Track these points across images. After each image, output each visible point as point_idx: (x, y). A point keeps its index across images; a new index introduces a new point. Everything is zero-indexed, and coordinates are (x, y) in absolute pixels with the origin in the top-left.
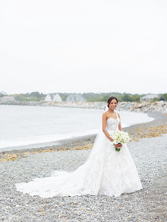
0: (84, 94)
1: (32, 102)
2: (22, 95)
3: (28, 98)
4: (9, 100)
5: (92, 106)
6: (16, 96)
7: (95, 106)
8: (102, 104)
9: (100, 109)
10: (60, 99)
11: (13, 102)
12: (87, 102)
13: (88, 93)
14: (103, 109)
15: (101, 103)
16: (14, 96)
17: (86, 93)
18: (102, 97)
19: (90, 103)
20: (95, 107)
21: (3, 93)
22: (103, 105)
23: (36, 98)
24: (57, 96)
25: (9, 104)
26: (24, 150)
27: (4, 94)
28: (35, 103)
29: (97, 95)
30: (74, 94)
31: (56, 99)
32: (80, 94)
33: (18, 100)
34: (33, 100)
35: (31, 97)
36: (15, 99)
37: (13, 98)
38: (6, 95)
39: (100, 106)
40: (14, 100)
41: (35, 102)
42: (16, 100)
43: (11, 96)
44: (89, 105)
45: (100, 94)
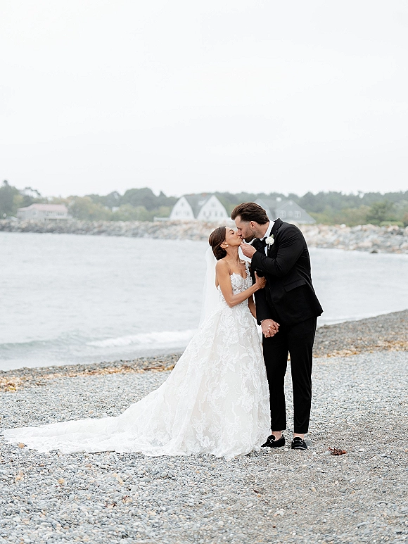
0: (309, 196)
1: (128, 223)
2: (95, 198)
3: (115, 209)
4: (51, 216)
5: (331, 237)
6: (71, 203)
7: (341, 239)
8: (365, 231)
9: (359, 249)
10: (222, 215)
11: (61, 225)
12: (313, 225)
13: (321, 194)
14: (366, 249)
15: (361, 230)
16: (67, 205)
17: (315, 193)
18: (367, 210)
19: (325, 228)
20: (339, 243)
21: (29, 193)
22: (367, 237)
23: (141, 209)
24: (213, 205)
25: (52, 231)
26: (50, 368)
27: (35, 195)
28: (138, 228)
29: (353, 200)
30: (274, 196)
31: (207, 214)
32: (292, 197)
33: (80, 218)
34: (132, 217)
35: (124, 207)
36: (69, 213)
37: (63, 208)
38: (39, 201)
39: (357, 238)
40: (64, 217)
41: (137, 223)
42: (74, 217)
43: (57, 201)
44: (320, 236)
45: (362, 196)
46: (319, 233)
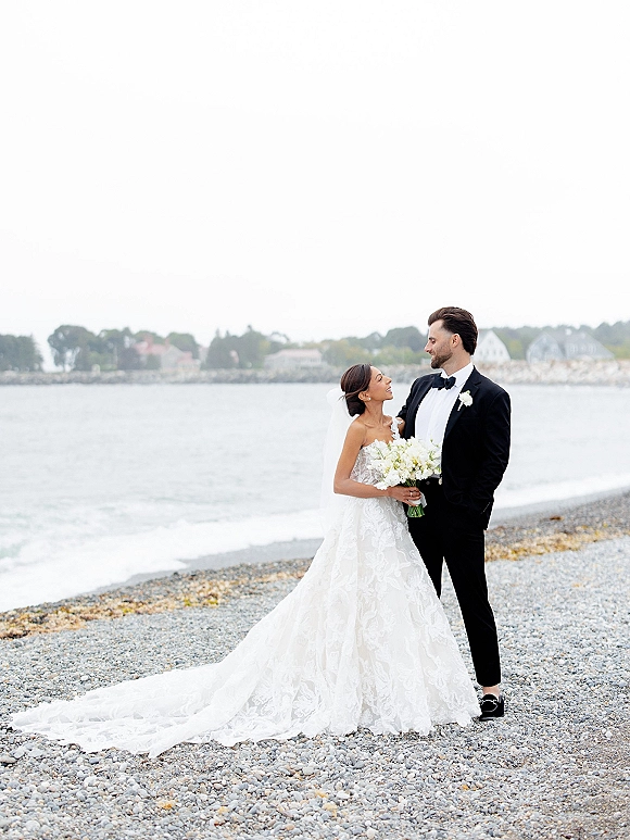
0: (604, 327)
1: (391, 367)
2: (353, 341)
3: (376, 352)
4: (303, 364)
6: (326, 348)
10: (501, 353)
11: (315, 373)
12: (611, 360)
13: (619, 324)
16: (320, 350)
17: (612, 323)
19: (626, 363)
21: (276, 338)
23: (406, 351)
24: (491, 342)
25: (303, 381)
26: (276, 565)
27: (283, 341)
28: (403, 373)
30: (562, 328)
31: (484, 352)
32: (584, 328)
33: (336, 364)
34: (397, 360)
35: (386, 350)
36: (323, 359)
37: (315, 354)
38: (291, 347)
40: (319, 363)
41: (402, 367)
42: (329, 363)
43: (309, 346)
44: (621, 373)
46: (619, 369)
